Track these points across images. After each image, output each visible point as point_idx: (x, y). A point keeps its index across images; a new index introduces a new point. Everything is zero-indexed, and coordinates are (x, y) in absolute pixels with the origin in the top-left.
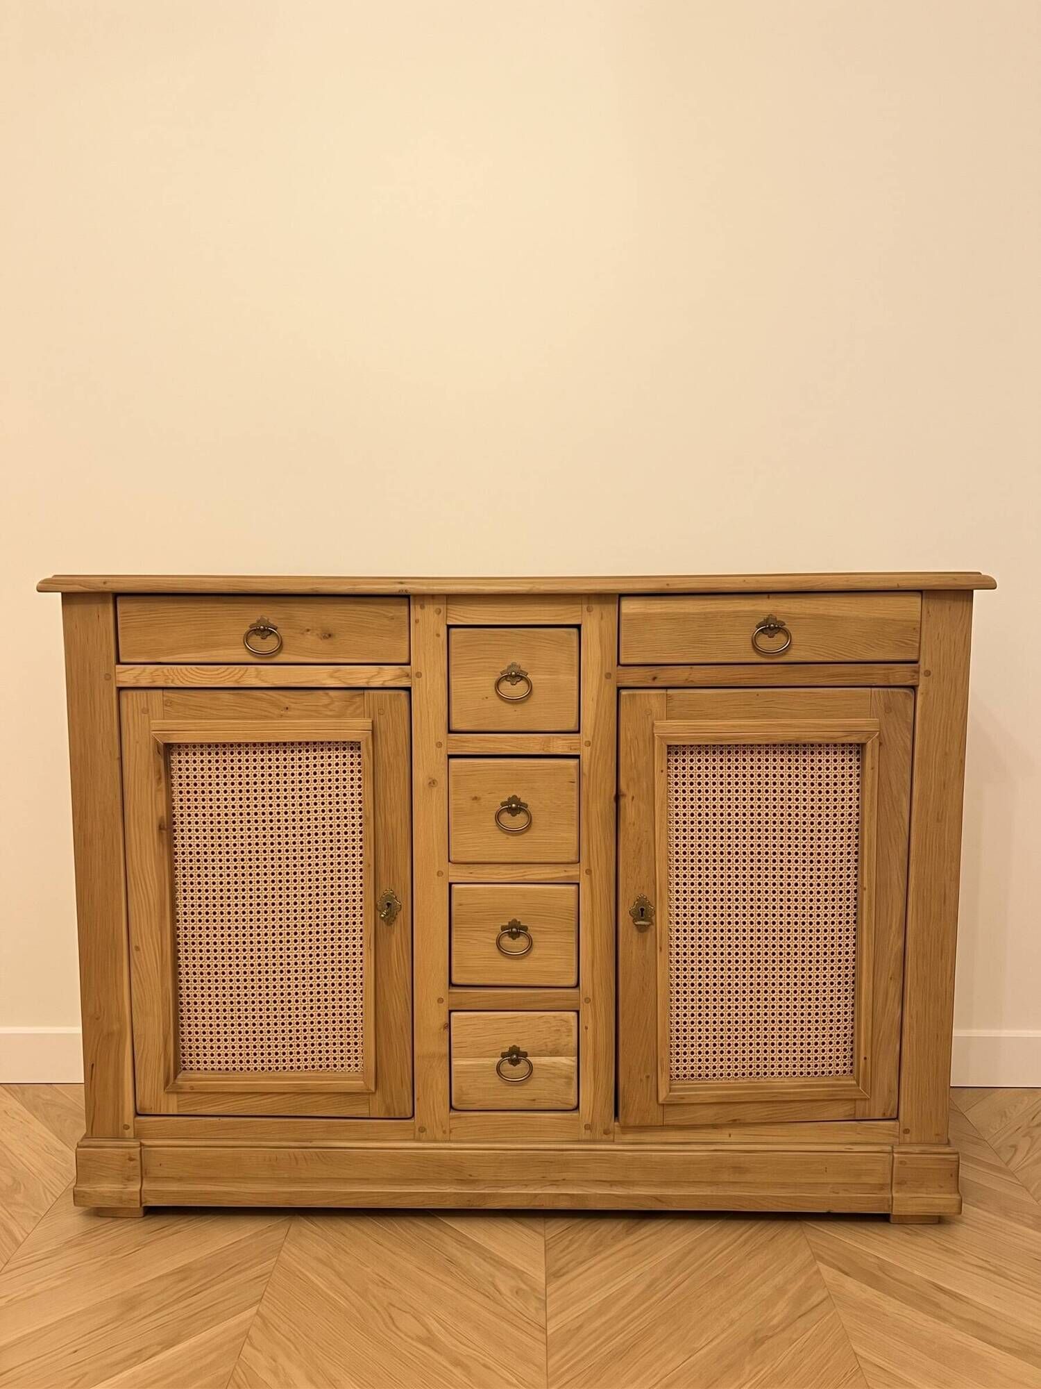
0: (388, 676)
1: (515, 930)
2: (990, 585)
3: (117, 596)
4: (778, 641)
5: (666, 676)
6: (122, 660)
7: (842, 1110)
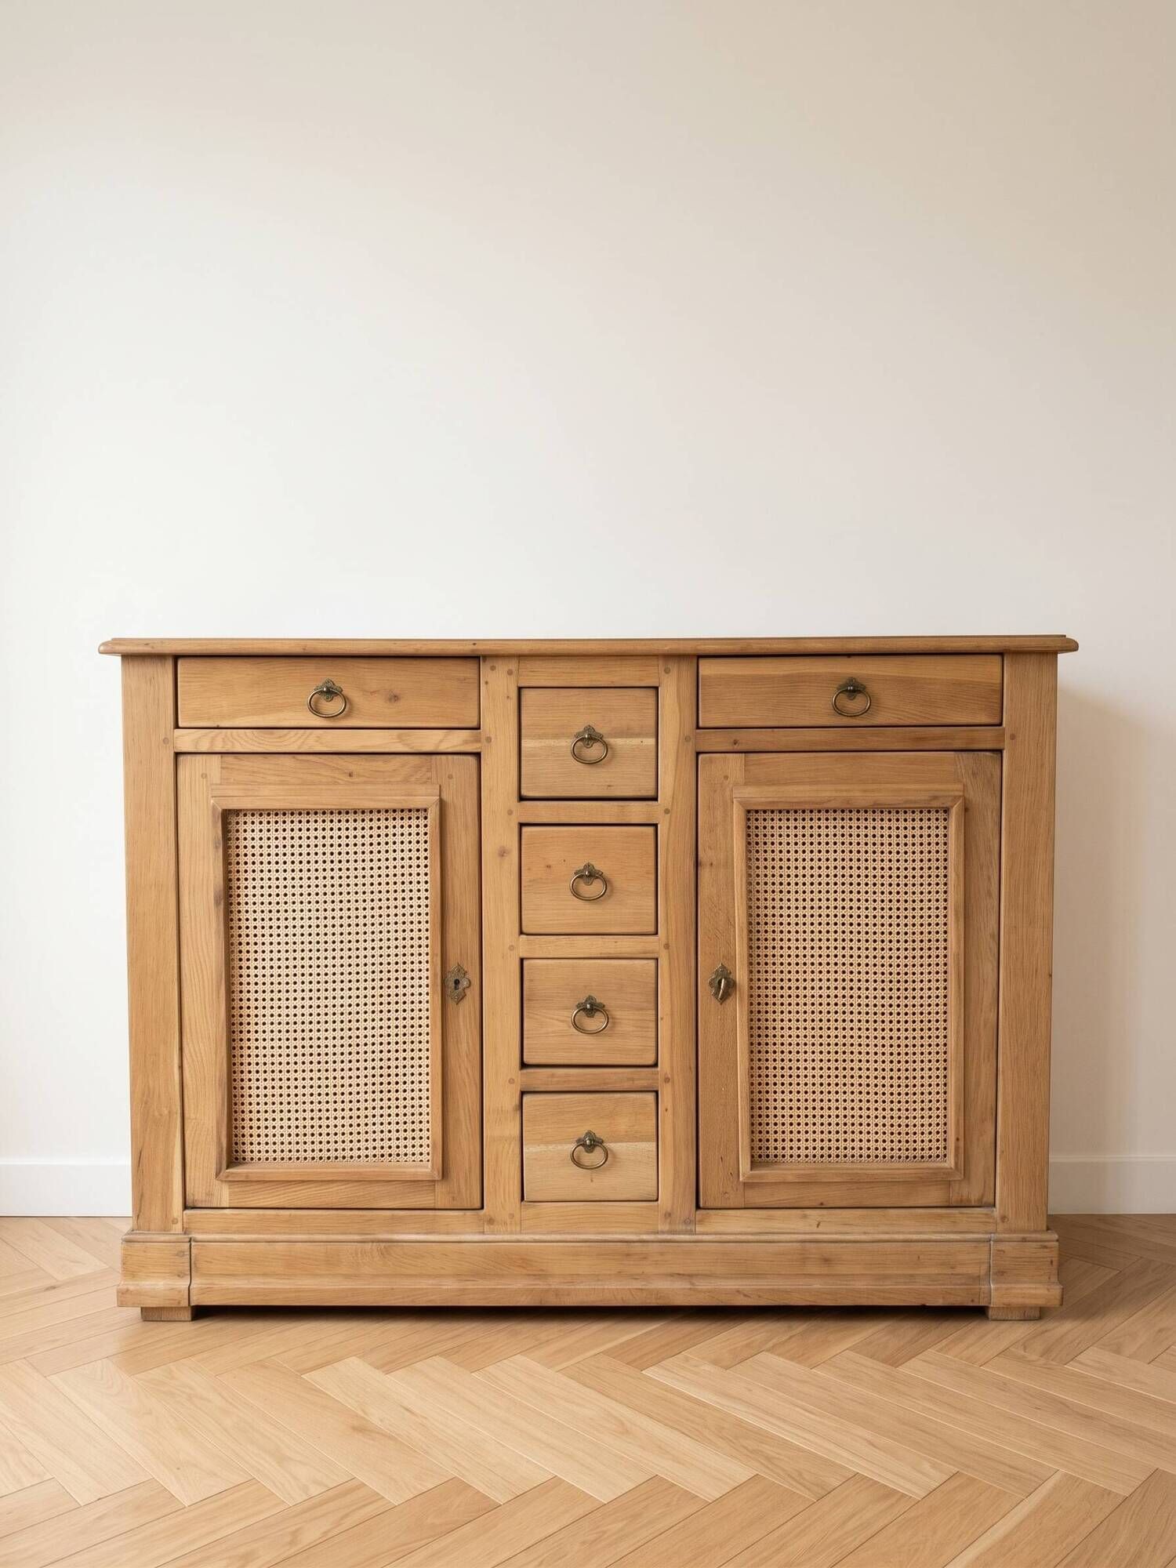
0: (455, 741)
1: (591, 1008)
2: (1071, 646)
3: (176, 658)
4: (857, 704)
5: (748, 739)
6: (180, 725)
7: (935, 1195)
